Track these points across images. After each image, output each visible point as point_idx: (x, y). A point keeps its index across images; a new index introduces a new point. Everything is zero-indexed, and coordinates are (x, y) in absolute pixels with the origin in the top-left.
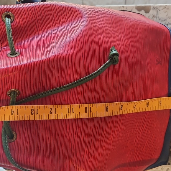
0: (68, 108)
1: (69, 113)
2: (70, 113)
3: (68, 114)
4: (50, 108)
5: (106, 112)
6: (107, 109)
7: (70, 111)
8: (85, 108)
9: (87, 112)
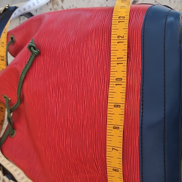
0: (123, 58)
1: (118, 58)
2: (117, 60)
3: (116, 57)
4: (125, 35)
5: (114, 104)
6: (117, 106)
7: (119, 59)
8: (121, 78)
9: (116, 80)
